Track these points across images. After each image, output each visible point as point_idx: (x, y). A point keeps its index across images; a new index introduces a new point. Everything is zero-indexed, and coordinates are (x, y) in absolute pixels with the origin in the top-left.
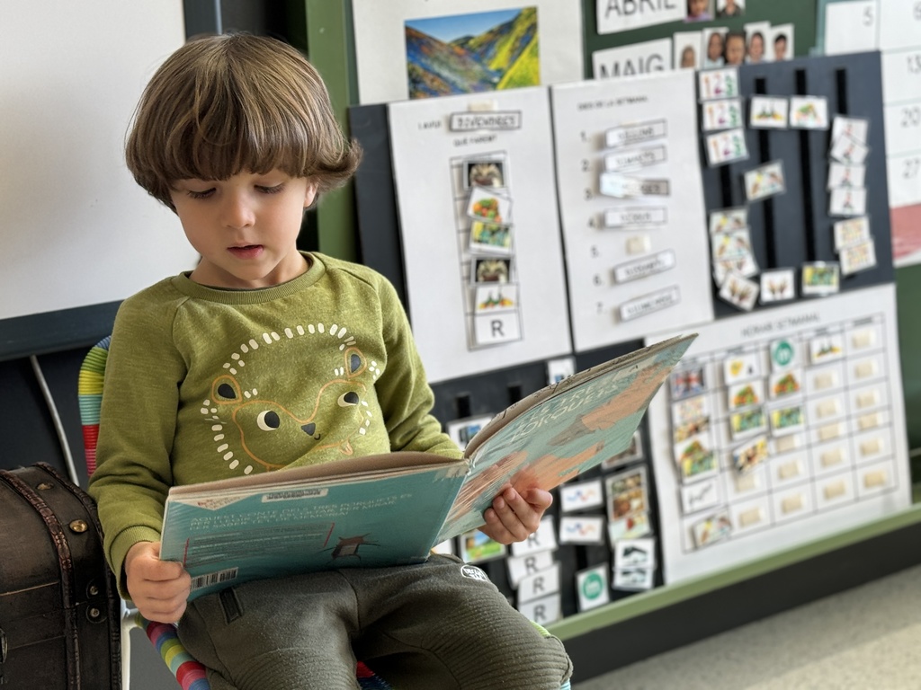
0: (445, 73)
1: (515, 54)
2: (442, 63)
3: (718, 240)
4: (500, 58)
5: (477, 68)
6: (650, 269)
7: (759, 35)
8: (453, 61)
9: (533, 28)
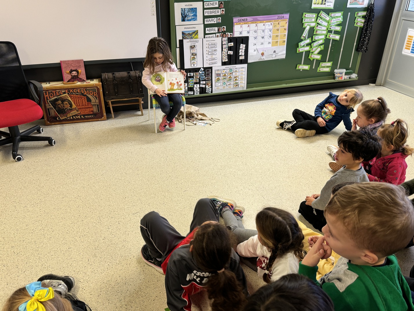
0: (186, 37)
1: (195, 35)
2: (186, 36)
3: (223, 57)
4: (193, 35)
5: (190, 36)
6: (214, 59)
7: (228, 34)
8: (187, 36)
9: (198, 32)
